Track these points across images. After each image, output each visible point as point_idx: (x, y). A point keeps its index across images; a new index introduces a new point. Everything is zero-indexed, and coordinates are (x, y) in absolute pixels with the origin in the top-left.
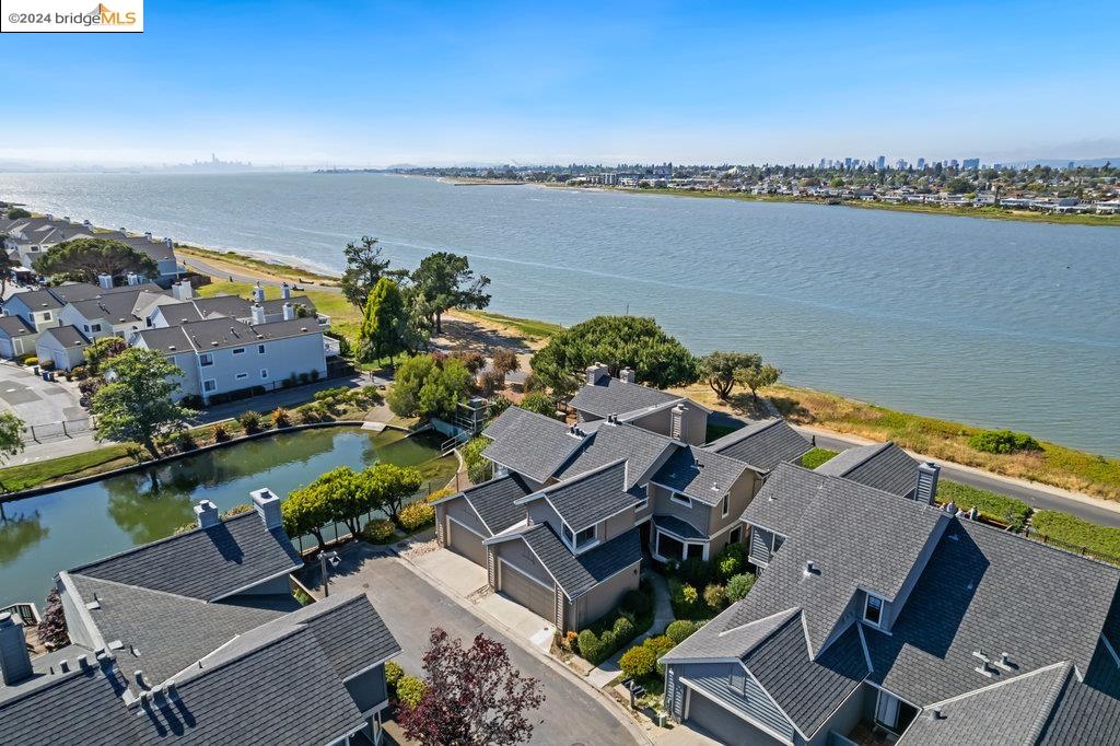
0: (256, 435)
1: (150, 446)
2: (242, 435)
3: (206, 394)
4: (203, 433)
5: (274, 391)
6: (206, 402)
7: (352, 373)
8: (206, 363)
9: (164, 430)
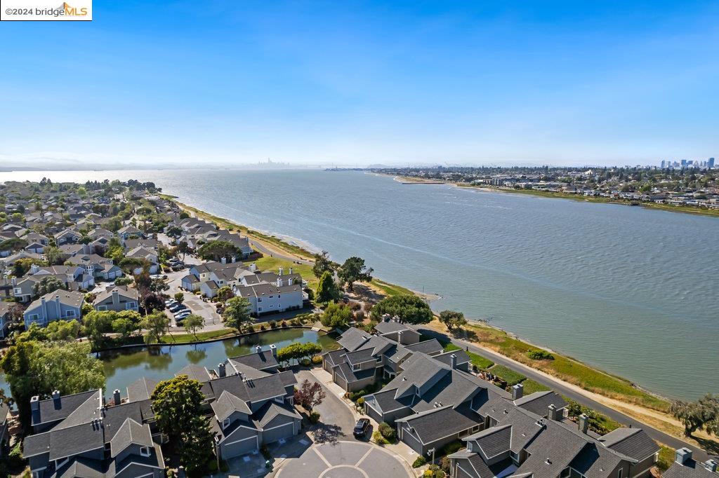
0: (275, 329)
1: (239, 330)
2: (270, 328)
3: (259, 312)
4: (257, 326)
5: (282, 312)
6: (259, 315)
7: (313, 307)
8: (259, 301)
9: (245, 325)
